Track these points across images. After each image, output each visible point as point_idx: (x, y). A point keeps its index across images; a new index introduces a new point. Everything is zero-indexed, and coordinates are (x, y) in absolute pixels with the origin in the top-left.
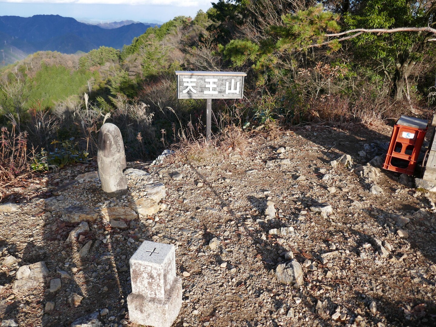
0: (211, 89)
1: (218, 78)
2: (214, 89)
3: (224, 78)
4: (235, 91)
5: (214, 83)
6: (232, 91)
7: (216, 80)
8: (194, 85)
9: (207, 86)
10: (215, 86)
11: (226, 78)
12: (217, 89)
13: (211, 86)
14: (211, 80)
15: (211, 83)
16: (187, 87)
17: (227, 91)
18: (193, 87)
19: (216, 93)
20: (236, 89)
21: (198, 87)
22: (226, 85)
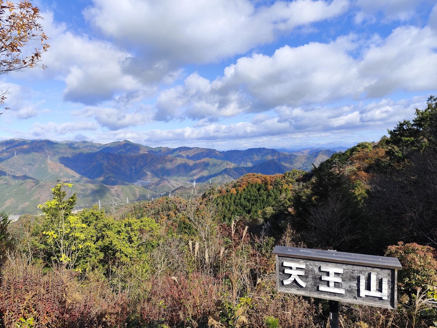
0: (332, 284)
1: (345, 267)
2: (337, 285)
3: (355, 268)
4: (378, 294)
5: (337, 274)
6: (373, 292)
7: (340, 271)
8: (302, 273)
9: (325, 278)
10: (339, 280)
11: (361, 268)
12: (344, 285)
13: (332, 279)
14: (332, 269)
15: (332, 274)
16: (290, 275)
17: (364, 292)
18: (300, 276)
19: (342, 291)
20: (380, 290)
21: (309, 278)
22: (360, 280)
